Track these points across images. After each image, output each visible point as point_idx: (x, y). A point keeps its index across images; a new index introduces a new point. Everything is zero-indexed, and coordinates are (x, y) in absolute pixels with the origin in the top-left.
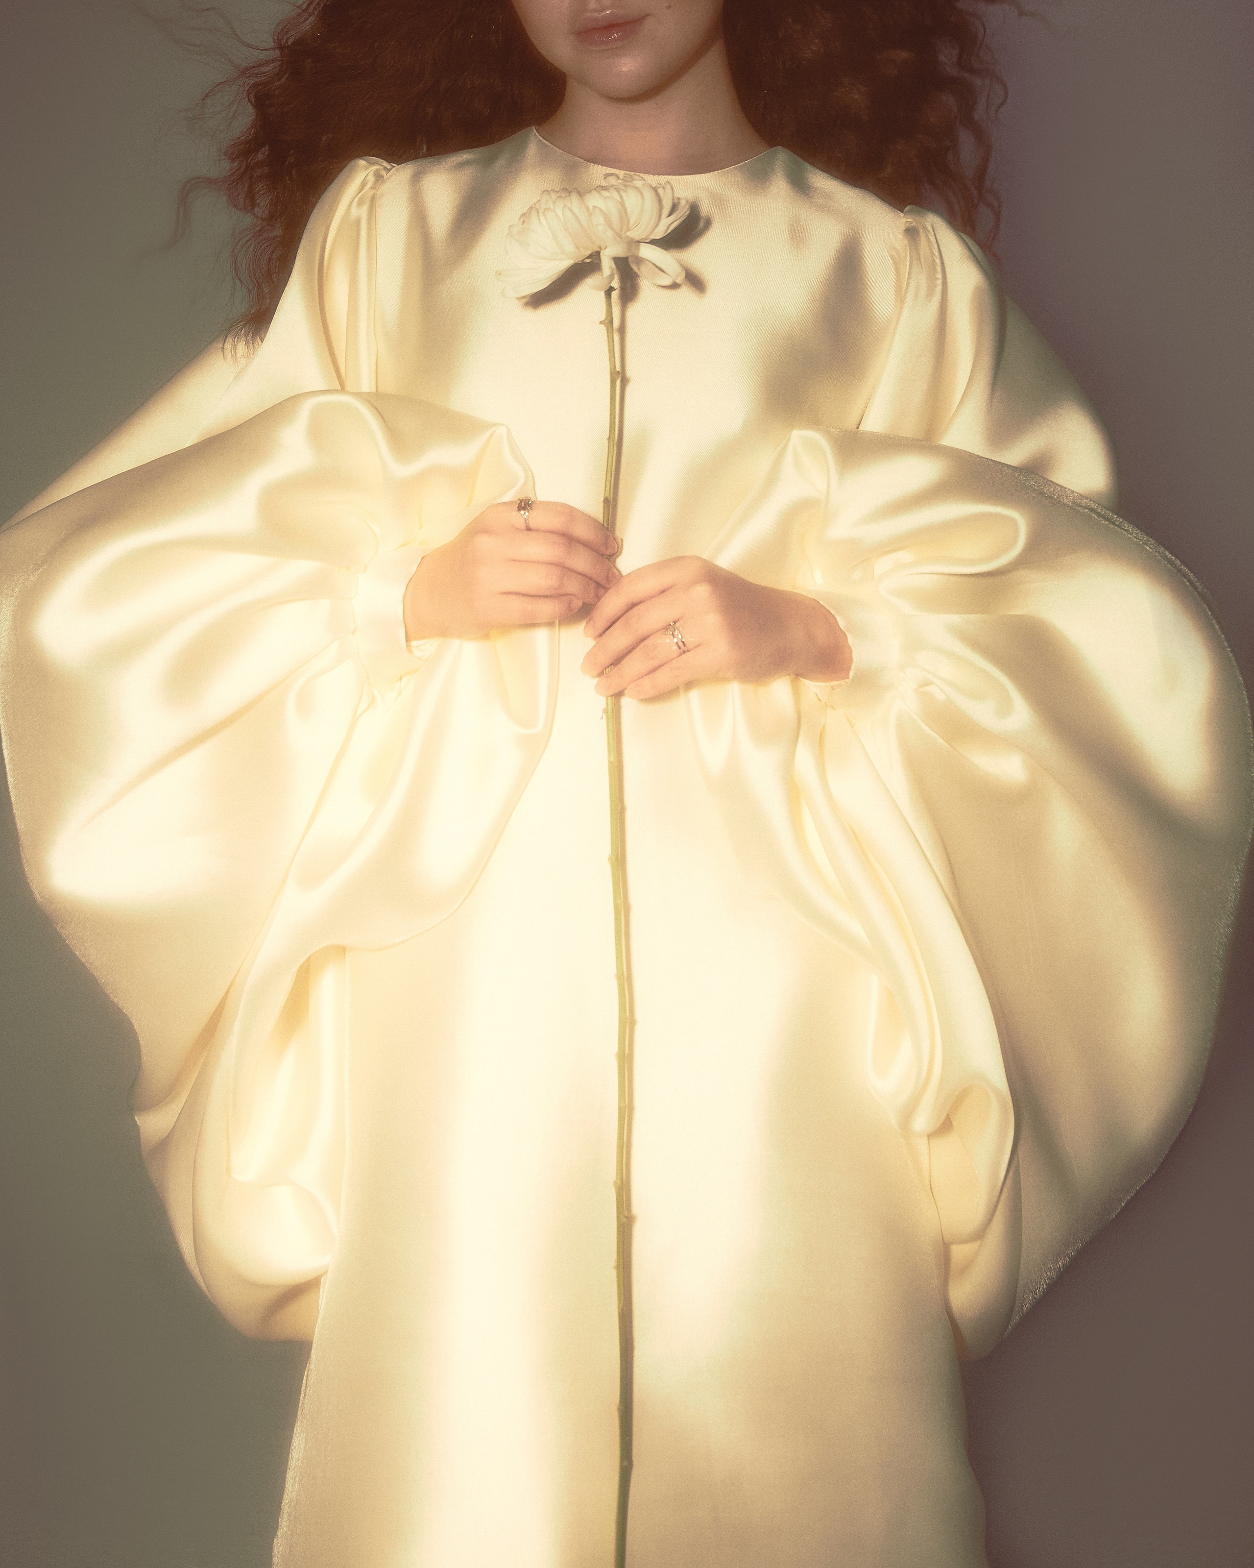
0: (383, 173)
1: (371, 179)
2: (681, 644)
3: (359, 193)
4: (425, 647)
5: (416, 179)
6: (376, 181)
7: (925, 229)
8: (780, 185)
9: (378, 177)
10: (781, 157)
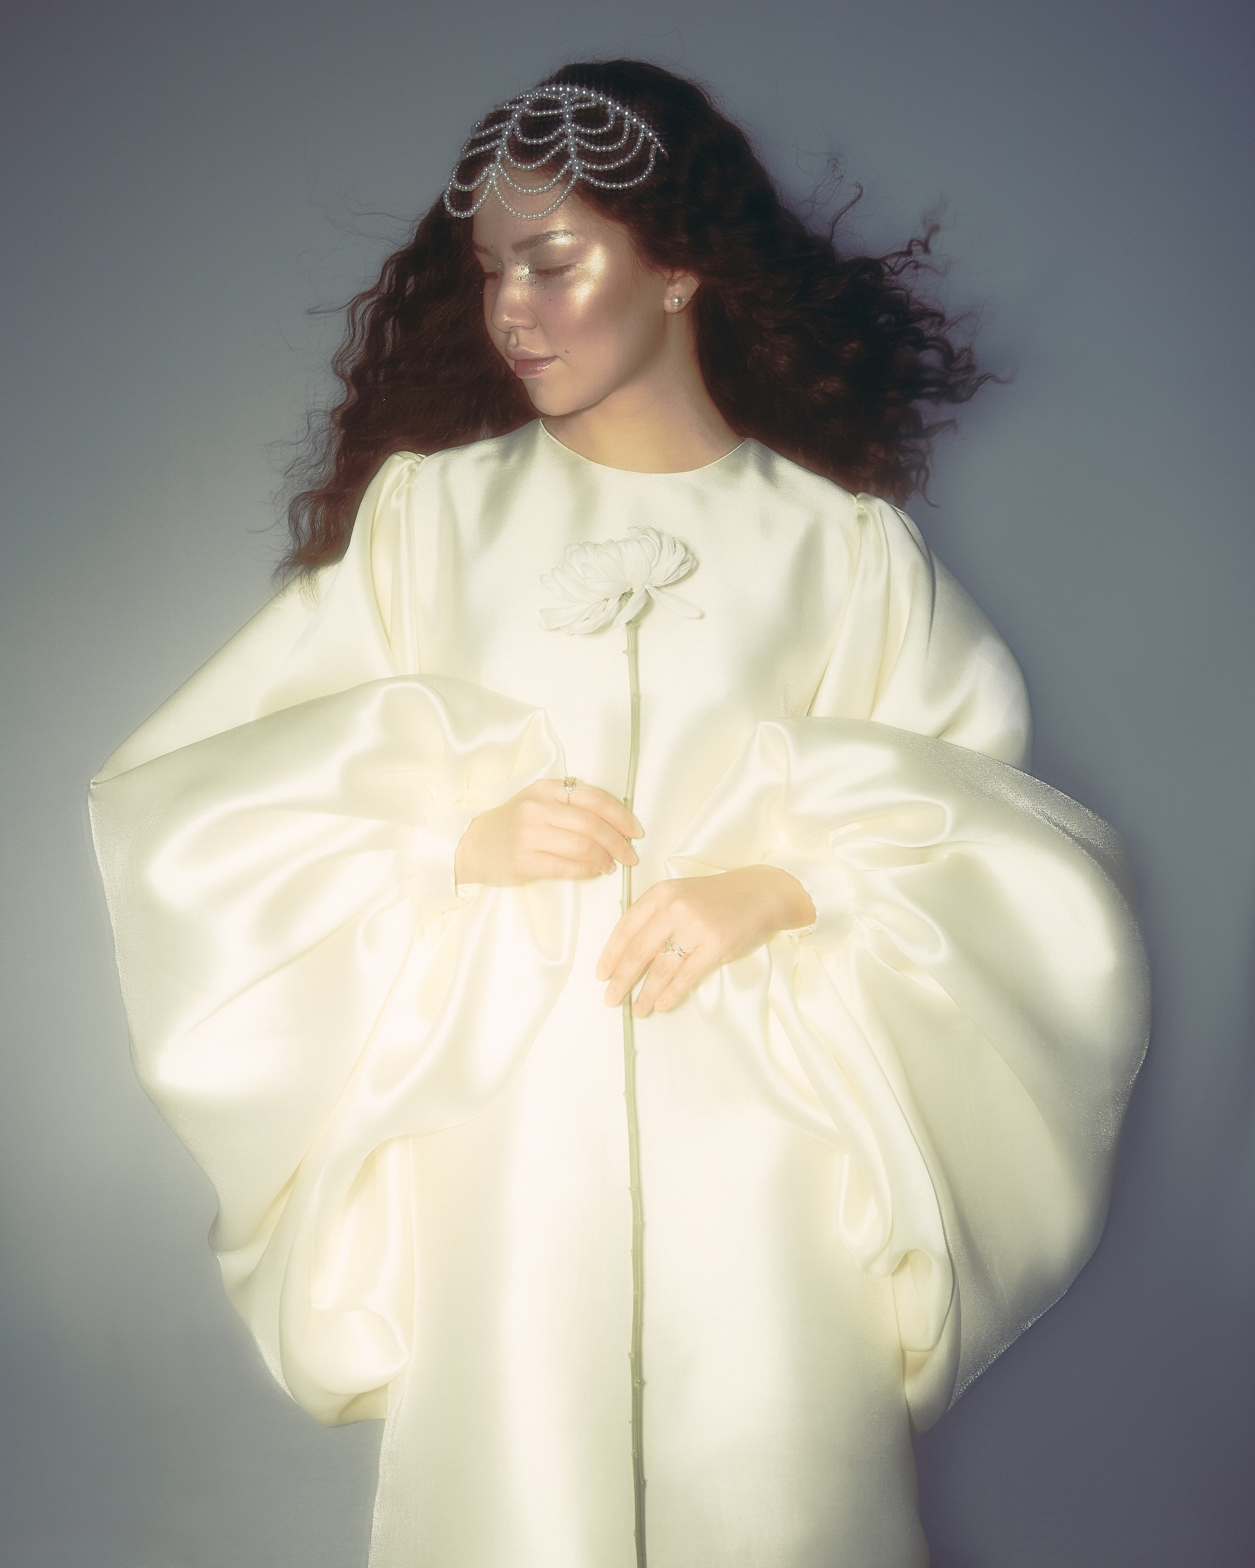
0: (415, 466)
1: (406, 474)
2: (681, 953)
3: (396, 488)
4: (470, 890)
5: (444, 470)
6: (411, 475)
7: (874, 516)
8: (751, 476)
9: (412, 471)
10: (753, 449)
